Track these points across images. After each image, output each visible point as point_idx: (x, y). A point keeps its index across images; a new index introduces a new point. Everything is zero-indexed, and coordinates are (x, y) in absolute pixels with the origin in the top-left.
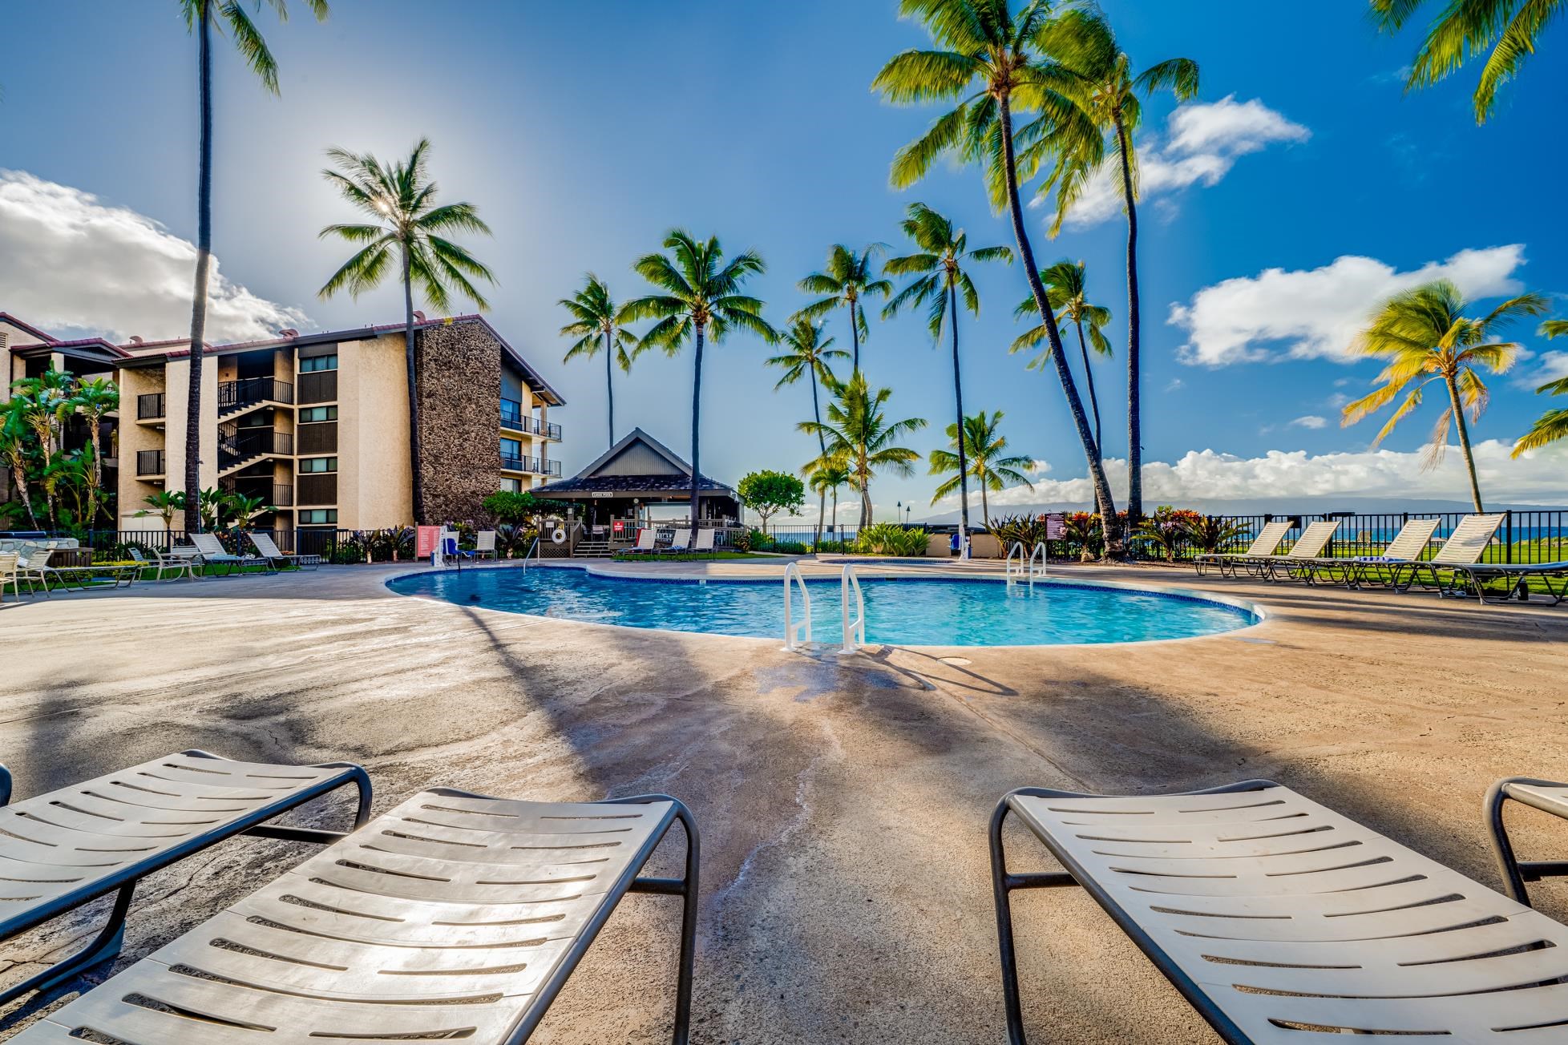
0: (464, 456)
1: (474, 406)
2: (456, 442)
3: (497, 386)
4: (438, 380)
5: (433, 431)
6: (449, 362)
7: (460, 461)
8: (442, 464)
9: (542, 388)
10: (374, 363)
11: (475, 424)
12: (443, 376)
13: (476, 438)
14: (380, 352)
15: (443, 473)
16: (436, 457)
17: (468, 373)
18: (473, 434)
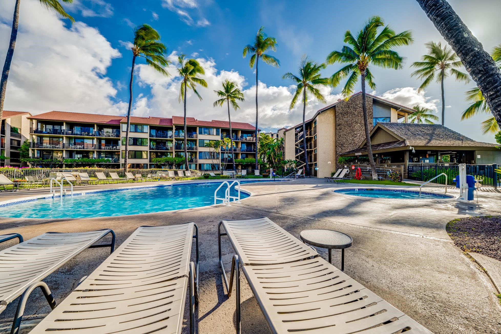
0: (355, 143)
1: (359, 125)
2: (351, 138)
3: (371, 114)
4: (343, 119)
5: (341, 136)
6: (347, 112)
7: (352, 145)
8: (345, 147)
9: (400, 108)
10: (323, 120)
11: (359, 131)
12: (345, 118)
13: (360, 136)
14: (325, 116)
15: (345, 149)
16: (341, 144)
17: (356, 113)
18: (358, 135)
